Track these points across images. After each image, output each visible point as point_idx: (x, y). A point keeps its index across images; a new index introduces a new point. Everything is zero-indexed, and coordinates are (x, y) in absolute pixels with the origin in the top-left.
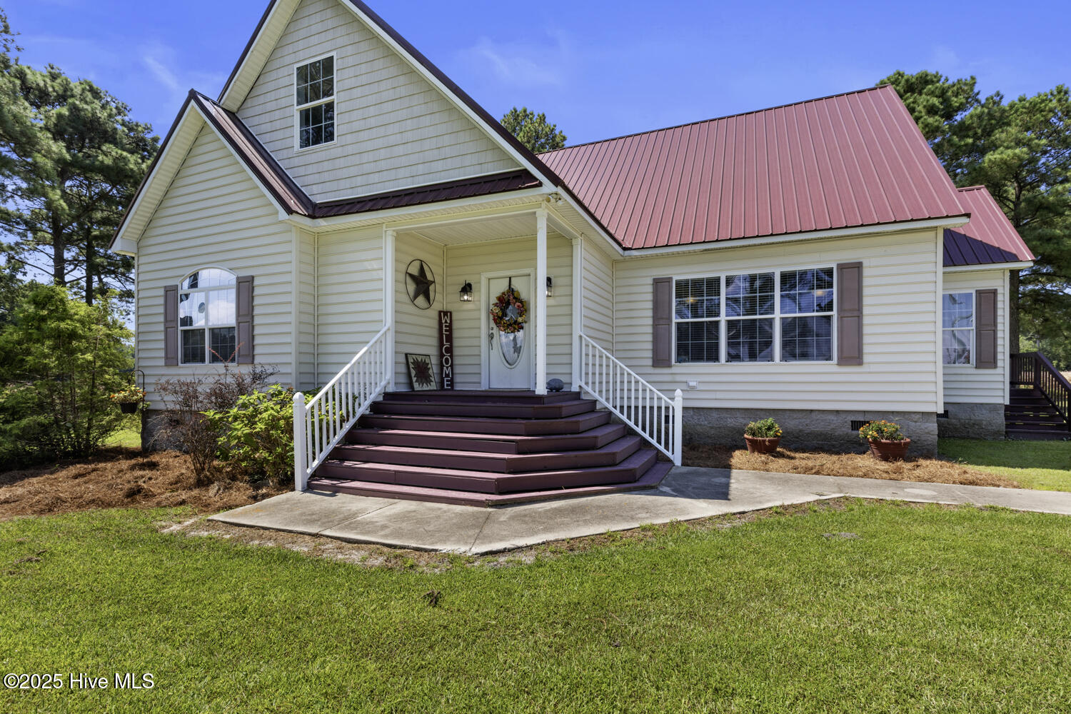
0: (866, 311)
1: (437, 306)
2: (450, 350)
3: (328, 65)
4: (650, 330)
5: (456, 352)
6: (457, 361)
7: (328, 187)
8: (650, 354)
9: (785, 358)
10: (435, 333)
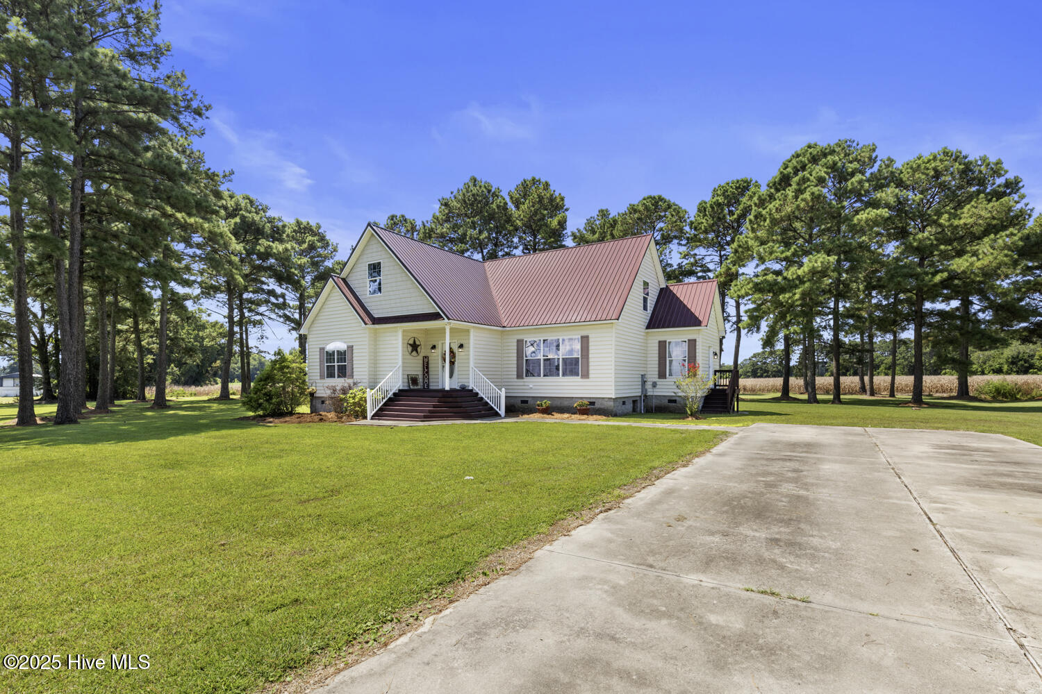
0: (590, 356)
1: (422, 354)
2: (427, 372)
3: (379, 263)
4: (515, 362)
5: (430, 373)
6: (431, 377)
7: (380, 311)
8: (515, 373)
9: (563, 375)
10: (421, 365)
